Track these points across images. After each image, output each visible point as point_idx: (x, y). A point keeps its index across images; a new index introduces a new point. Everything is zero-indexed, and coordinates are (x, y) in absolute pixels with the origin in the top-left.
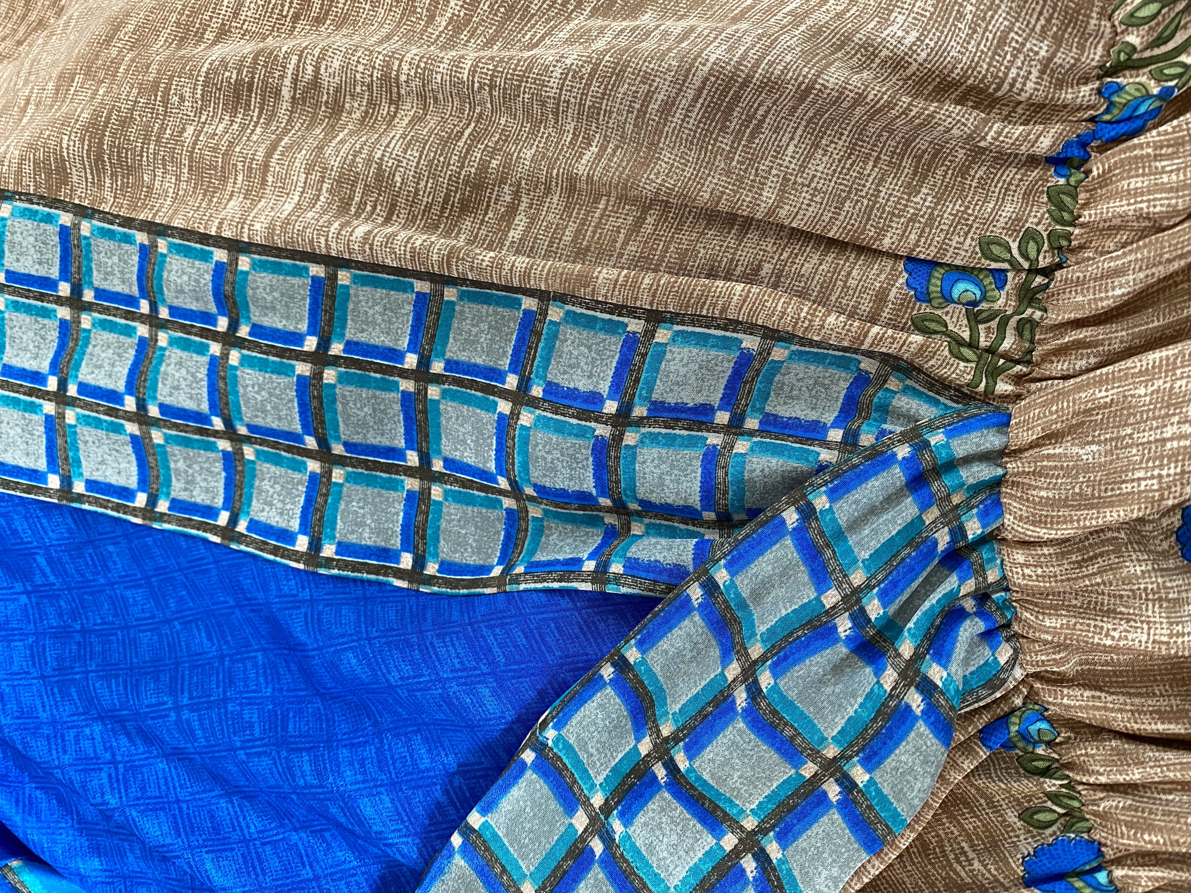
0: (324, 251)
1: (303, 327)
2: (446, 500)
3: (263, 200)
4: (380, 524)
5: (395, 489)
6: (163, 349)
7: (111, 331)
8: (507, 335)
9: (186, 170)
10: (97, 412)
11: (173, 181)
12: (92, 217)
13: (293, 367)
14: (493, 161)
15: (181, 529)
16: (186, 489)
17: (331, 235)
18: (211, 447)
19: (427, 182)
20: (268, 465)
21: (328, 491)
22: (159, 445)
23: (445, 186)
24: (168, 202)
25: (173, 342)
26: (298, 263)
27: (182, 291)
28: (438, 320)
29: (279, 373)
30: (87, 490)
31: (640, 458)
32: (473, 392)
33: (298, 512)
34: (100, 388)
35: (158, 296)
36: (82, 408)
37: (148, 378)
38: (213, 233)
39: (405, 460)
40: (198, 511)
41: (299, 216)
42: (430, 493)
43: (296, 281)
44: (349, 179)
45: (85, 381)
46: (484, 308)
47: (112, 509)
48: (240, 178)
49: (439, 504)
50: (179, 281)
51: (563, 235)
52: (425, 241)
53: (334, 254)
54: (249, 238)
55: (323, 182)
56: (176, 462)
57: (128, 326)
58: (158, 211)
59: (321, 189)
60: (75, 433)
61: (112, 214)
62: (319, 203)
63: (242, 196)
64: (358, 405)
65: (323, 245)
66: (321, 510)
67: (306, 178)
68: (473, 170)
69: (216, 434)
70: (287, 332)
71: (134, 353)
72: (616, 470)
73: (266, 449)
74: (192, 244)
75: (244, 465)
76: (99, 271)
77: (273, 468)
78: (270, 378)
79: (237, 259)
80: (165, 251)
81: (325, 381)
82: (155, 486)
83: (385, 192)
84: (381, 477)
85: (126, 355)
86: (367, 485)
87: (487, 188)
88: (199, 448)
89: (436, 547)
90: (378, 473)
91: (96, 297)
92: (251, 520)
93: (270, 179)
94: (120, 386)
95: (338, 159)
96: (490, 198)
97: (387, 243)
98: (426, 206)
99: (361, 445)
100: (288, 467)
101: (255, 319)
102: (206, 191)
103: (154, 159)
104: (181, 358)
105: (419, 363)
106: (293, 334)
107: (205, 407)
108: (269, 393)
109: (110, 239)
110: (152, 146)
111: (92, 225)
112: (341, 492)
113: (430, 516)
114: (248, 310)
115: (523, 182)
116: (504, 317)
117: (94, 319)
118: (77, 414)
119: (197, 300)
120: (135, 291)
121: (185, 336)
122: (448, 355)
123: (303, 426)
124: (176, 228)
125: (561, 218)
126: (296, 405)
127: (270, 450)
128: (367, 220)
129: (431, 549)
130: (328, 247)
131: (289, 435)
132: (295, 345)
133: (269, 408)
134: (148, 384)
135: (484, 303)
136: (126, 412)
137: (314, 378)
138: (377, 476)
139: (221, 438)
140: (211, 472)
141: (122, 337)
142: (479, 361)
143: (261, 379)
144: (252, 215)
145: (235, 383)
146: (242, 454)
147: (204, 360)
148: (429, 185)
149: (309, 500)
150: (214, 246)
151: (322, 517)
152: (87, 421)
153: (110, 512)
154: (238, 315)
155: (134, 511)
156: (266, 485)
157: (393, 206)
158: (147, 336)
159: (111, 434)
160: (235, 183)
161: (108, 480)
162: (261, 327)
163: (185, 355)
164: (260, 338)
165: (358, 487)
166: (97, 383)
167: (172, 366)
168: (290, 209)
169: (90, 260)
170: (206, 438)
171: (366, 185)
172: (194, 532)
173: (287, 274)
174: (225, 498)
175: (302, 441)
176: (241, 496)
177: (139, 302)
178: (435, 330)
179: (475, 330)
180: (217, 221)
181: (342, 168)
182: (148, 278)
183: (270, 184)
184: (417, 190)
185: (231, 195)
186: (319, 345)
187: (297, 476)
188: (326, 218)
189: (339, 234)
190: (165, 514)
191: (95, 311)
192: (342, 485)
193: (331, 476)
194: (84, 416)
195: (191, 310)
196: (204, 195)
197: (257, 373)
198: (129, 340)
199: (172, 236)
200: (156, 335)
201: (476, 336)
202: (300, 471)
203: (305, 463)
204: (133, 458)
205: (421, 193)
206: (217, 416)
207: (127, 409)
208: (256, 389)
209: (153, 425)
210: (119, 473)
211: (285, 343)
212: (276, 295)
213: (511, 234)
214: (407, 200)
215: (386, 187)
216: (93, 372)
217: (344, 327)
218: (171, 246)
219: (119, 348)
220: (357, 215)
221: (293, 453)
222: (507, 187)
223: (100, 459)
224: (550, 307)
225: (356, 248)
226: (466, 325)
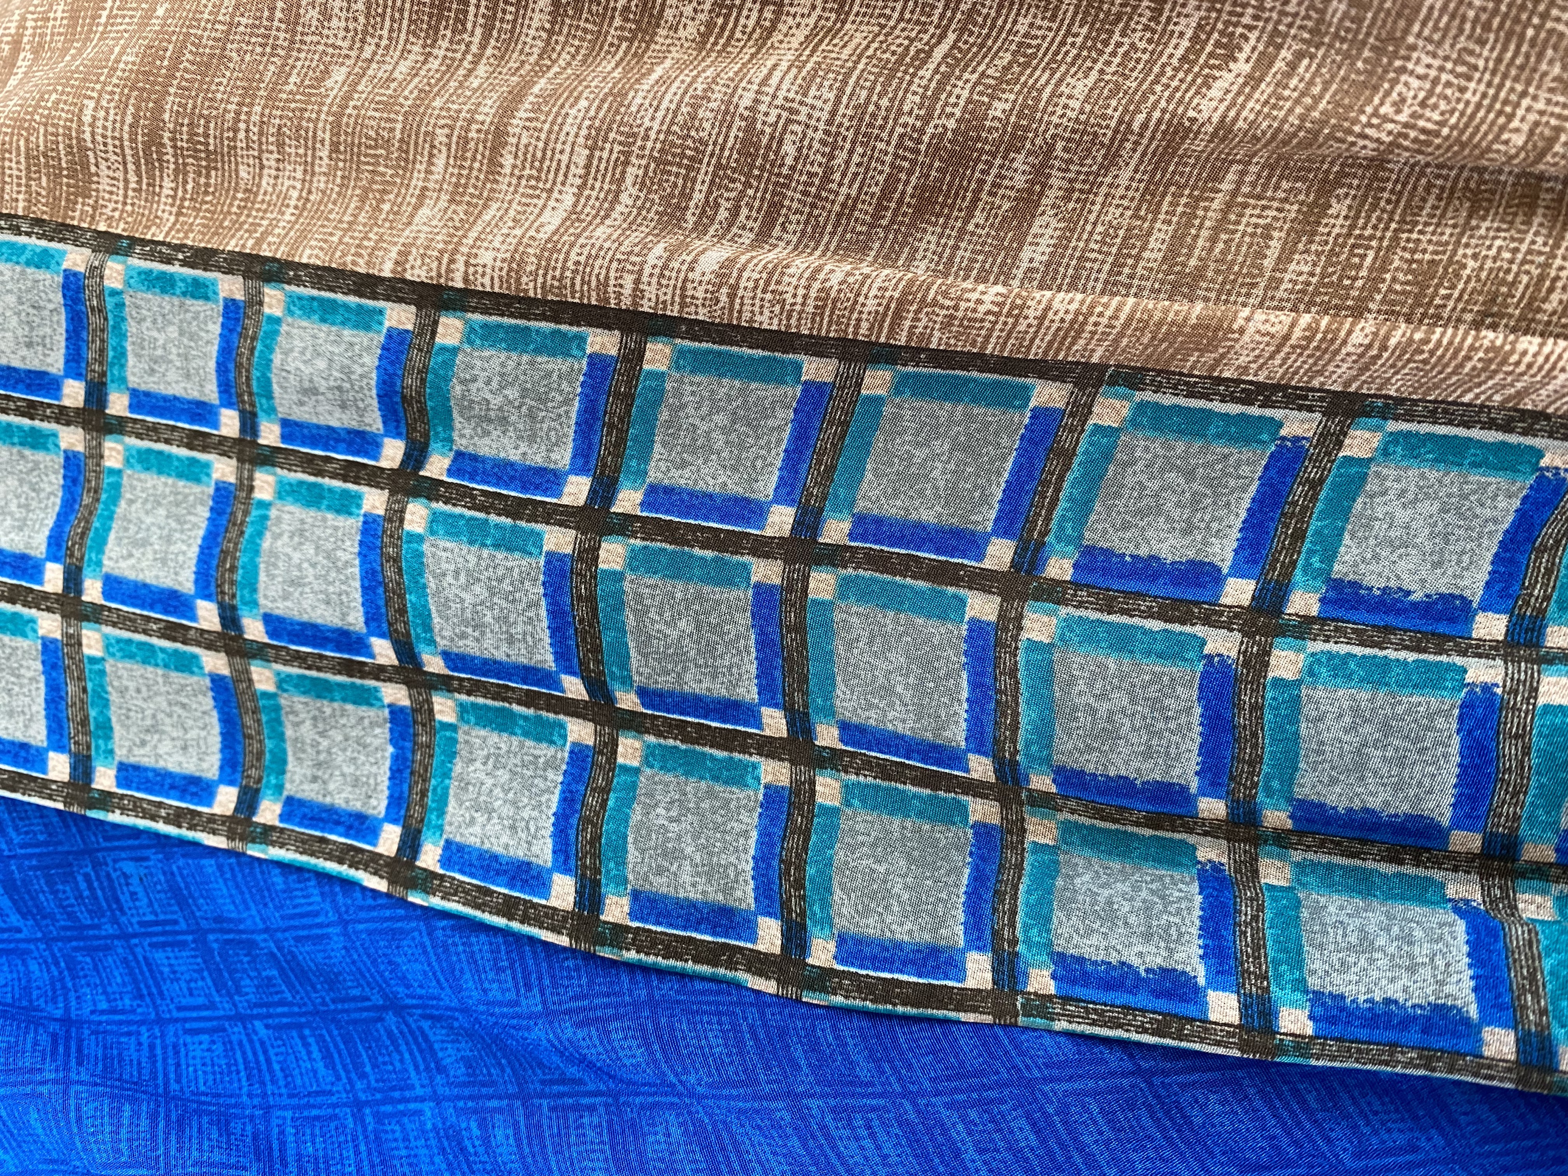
0: (626, 303)
1: (563, 457)
2: (848, 804)
3: (495, 206)
4: (711, 854)
5: (741, 783)
6: (265, 505)
7: (160, 472)
8: (992, 462)
9: (325, 153)
10: (145, 632)
11: (299, 175)
12: (127, 252)
13: (539, 536)
14: (996, 103)
15: (304, 858)
16: (315, 779)
17: (647, 270)
18: (366, 698)
19: (851, 152)
20: (483, 733)
21: (609, 782)
22: (265, 695)
23: (888, 159)
24: (287, 217)
25: (285, 491)
26: (564, 327)
27: (313, 391)
28: (842, 437)
29: (509, 549)
30: (119, 785)
31: (1309, 710)
32: (909, 581)
33: (547, 825)
34: (145, 585)
35: (261, 402)
36: (114, 624)
37: (240, 563)
38: (387, 274)
39: (760, 726)
40: (338, 823)
41: (578, 236)
42: (813, 792)
43: (557, 365)
44: (683, 155)
45: (116, 573)
46: (944, 410)
47: (167, 821)
48: (440, 161)
49: (833, 812)
50: (307, 370)
51: (1143, 249)
52: (848, 274)
53: (646, 307)
54: (466, 280)
55: (627, 163)
56: (297, 725)
57: (193, 461)
58: (266, 233)
59: (622, 179)
60: (102, 673)
61: (169, 245)
62: (619, 208)
63: (445, 197)
64: (667, 614)
65: (627, 291)
66: (594, 821)
67: (590, 157)
68: (951, 124)
69: (379, 672)
70: (530, 468)
71: (207, 514)
72: (1254, 735)
73: (481, 701)
74: (339, 297)
75: (432, 732)
76: (138, 356)
77: (494, 738)
78: (492, 557)
79: (436, 323)
80: (277, 312)
81: (601, 566)
82: (253, 772)
83: (759, 178)
84: (713, 758)
85: (192, 518)
86: (687, 774)
87: (978, 160)
88: (344, 700)
89: (826, 904)
90: (707, 749)
91: (132, 407)
92: (448, 843)
93: (508, 161)
94: (186, 583)
95: (660, 115)
96: (981, 182)
97: (768, 283)
98: (844, 205)
99: (671, 694)
100: (526, 734)
101: (461, 444)
102: (366, 190)
103: (261, 133)
104: (303, 522)
105: (798, 524)
106: (541, 471)
107: (356, 620)
108: (490, 589)
109: (163, 291)
110: (257, 109)
111: (128, 268)
112: (634, 786)
113: (814, 838)
114: (449, 425)
115: (1060, 145)
116: (987, 424)
117: (127, 449)
118: (106, 637)
119: (343, 406)
120: (211, 392)
121: (312, 479)
122: (861, 505)
123: (559, 656)
124: (306, 266)
125: (1135, 216)
126: (543, 613)
127: (490, 702)
128: (723, 237)
129: (816, 908)
130: (638, 293)
131: (529, 673)
132: (545, 492)
133: (488, 619)
134: (239, 576)
135: (946, 397)
136: (203, 631)
137: (580, 559)
138: (704, 754)
139: (390, 680)
140: (365, 746)
141: (181, 483)
142: (927, 516)
143: (473, 560)
144: (473, 234)
145: (420, 570)
146: (431, 711)
147: (353, 524)
148: (856, 159)
149: (568, 800)
150: (388, 299)
151: (596, 838)
152: (126, 650)
153: (161, 827)
154: (426, 436)
155: (211, 823)
156: (477, 771)
157: (775, 208)
158: (232, 479)
159: (174, 674)
160: (428, 172)
161: (161, 764)
162: (474, 458)
163: (310, 515)
164: (472, 479)
165: (669, 777)
166: (141, 577)
167: (285, 538)
168: (557, 222)
169: (123, 336)
170: (358, 681)
171: (719, 166)
172: (331, 867)
173: (538, 351)
174: (391, 797)
175: (558, 686)
176: (424, 794)
177: (217, 414)
178: (835, 457)
179: (920, 454)
180: (395, 250)
181: (668, 132)
182: (239, 366)
183: (507, 170)
184: (828, 171)
185: (422, 197)
186: (593, 492)
187: (545, 751)
188: (635, 237)
189: (665, 267)
190: (273, 828)
191: (130, 434)
192: (637, 771)
193: (615, 752)
194: (119, 641)
195: (329, 428)
196: (363, 200)
197: (465, 547)
198: (197, 489)
199: (297, 281)
200: (251, 478)
201: (922, 466)
202: (552, 742)
203: (562, 726)
204: (214, 719)
205: (837, 176)
206: (382, 636)
207: (205, 626)
208: (463, 579)
209: (254, 657)
210: (185, 748)
211: (524, 489)
212: (512, 393)
213: (1026, 254)
214: (805, 193)
215: (762, 169)
216: (131, 555)
217: (645, 456)
218: (293, 302)
219: (178, 504)
220: (700, 229)
221: (537, 708)
222: (1021, 157)
223: (149, 722)
224: (1100, 399)
225: (700, 294)
226: (903, 444)
